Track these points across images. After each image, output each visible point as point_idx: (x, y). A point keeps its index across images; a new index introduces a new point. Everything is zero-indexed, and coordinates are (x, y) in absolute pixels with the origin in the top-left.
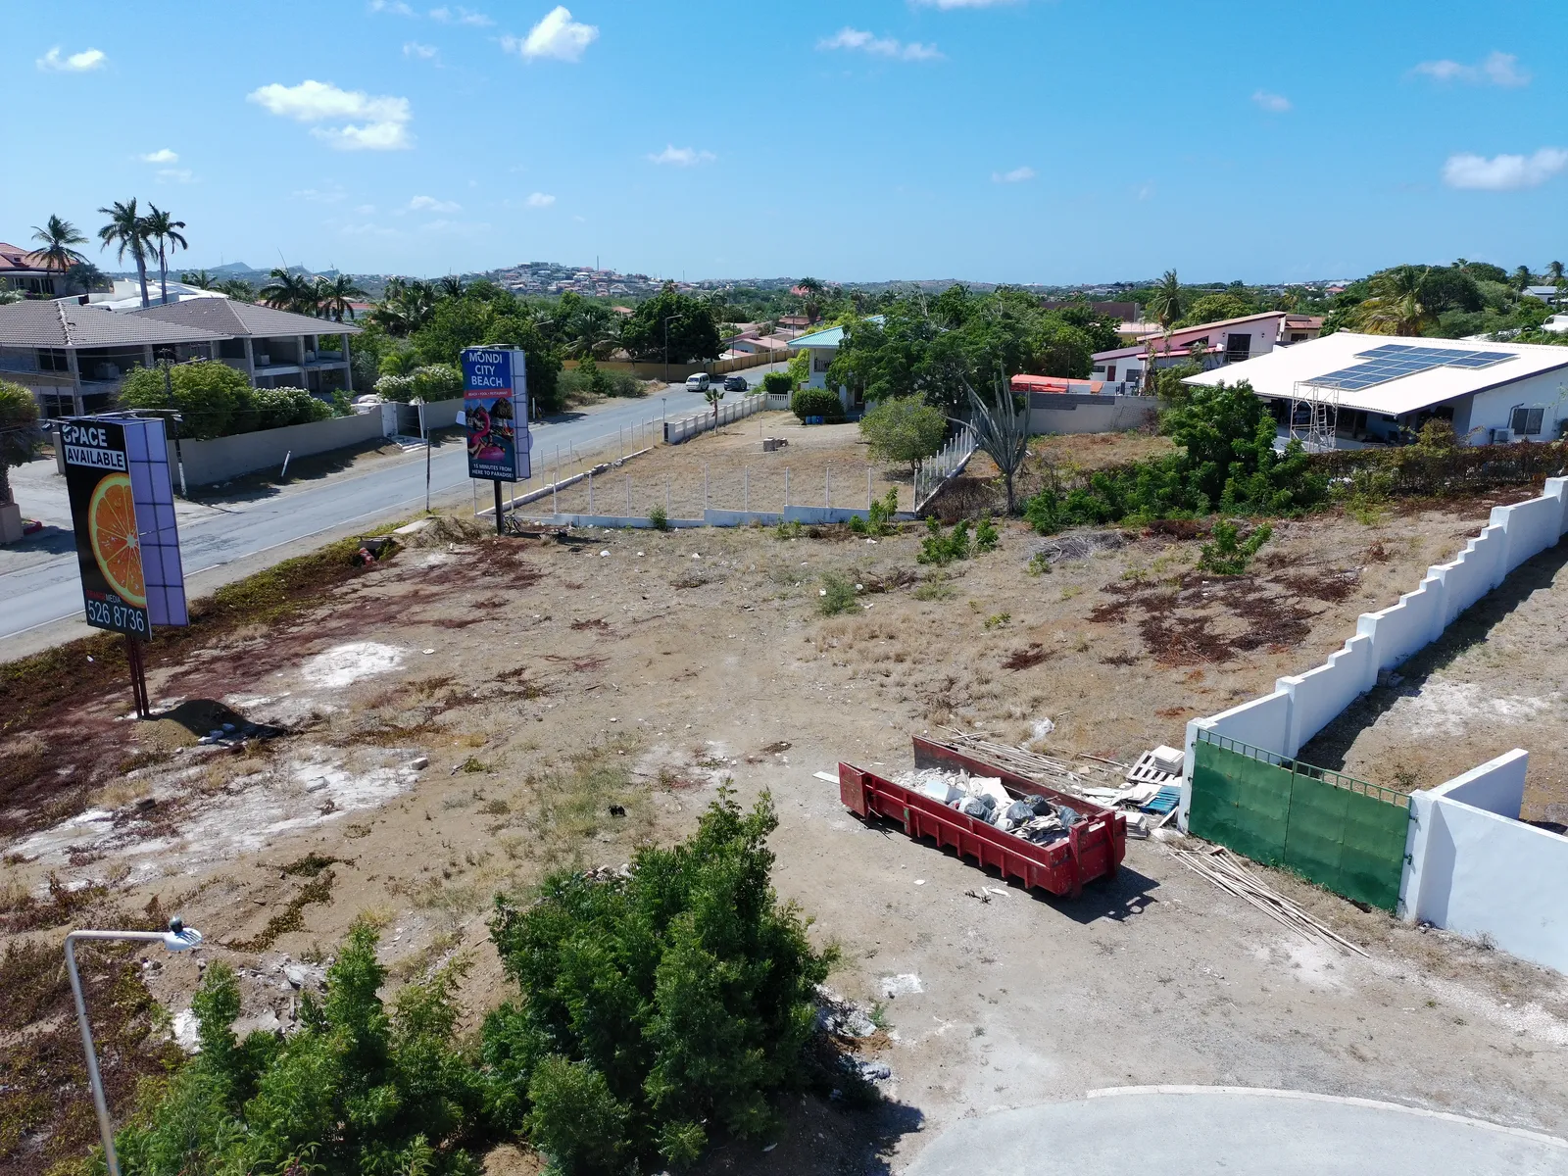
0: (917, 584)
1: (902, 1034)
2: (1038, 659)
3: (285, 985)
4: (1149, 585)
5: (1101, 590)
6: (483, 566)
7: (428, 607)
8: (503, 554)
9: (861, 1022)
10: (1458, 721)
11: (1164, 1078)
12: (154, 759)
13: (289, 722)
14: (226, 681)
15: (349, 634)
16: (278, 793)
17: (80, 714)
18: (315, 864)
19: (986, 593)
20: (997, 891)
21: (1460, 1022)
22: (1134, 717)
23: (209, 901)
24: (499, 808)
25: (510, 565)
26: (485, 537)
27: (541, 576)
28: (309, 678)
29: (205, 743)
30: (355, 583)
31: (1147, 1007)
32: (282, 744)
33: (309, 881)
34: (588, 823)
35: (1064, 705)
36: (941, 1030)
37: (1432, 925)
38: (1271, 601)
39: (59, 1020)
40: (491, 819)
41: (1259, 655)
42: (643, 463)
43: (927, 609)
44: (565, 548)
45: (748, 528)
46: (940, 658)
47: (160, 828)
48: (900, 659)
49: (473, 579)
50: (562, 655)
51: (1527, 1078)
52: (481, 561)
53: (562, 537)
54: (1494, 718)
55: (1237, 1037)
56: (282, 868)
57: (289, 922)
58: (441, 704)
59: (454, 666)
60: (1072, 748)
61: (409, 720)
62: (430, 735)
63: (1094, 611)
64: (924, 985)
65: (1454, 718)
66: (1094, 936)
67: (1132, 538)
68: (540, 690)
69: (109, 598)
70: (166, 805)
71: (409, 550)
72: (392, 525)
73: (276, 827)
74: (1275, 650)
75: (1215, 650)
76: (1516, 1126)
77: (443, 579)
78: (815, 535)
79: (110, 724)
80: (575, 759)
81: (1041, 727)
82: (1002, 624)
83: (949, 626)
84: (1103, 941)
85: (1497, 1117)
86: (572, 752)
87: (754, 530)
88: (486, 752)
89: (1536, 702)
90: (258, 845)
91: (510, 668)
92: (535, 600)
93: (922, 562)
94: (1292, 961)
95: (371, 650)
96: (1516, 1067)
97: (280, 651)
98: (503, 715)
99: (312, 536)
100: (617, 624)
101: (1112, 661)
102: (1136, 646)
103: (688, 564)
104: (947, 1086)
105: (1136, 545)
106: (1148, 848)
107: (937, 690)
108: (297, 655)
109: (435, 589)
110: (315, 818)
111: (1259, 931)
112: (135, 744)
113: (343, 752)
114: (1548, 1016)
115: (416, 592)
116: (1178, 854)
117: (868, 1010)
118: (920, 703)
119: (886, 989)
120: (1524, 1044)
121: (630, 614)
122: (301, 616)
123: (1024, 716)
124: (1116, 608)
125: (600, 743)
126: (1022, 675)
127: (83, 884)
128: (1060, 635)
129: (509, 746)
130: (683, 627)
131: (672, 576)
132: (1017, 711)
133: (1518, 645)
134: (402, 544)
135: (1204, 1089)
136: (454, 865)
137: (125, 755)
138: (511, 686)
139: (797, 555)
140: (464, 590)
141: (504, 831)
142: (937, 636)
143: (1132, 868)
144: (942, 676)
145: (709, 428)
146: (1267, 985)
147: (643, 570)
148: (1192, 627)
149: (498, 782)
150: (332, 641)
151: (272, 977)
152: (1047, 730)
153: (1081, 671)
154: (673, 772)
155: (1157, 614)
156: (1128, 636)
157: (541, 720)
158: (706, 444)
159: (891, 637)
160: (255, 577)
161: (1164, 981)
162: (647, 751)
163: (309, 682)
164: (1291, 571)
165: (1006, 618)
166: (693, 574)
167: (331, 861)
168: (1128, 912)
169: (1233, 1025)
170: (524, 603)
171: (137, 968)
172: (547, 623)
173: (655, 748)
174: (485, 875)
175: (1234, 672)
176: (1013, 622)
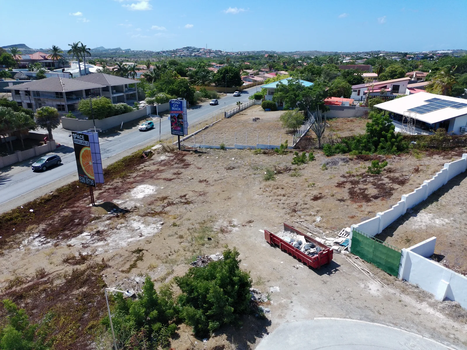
0: (291, 171)
1: (273, 302)
2: (320, 198)
3: (135, 283)
4: (354, 176)
5: (340, 176)
6: (175, 161)
7: (162, 174)
8: (180, 157)
9: (264, 298)
10: (425, 225)
11: (332, 316)
12: (98, 218)
13: (129, 208)
14: (113, 195)
15: (141, 182)
16: (129, 230)
17: (78, 204)
18: (139, 251)
19: (309, 175)
20: (300, 266)
21: (406, 306)
22: (342, 218)
23: (116, 260)
24: (181, 237)
25: (183, 161)
26: (175, 151)
27: (190, 164)
28: (133, 195)
29: (109, 214)
30: (142, 165)
31: (332, 298)
32: (128, 215)
33: (138, 255)
34: (203, 242)
35: (325, 213)
36: (283, 301)
37: (406, 281)
38: (384, 184)
39: (86, 288)
40: (179, 240)
41: (378, 201)
42: (218, 125)
43: (293, 180)
44: (197, 155)
45: (246, 150)
46: (295, 196)
47: (102, 238)
48: (284, 196)
49: (173, 165)
50: (196, 190)
51: (418, 321)
52: (174, 159)
53: (196, 152)
54: (434, 224)
55: (352, 307)
56: (132, 252)
57: (134, 266)
58: (166, 205)
59: (168, 193)
60: (325, 225)
61: (159, 209)
62: (164, 215)
63: (338, 183)
64: (280, 290)
65: (424, 224)
66: (322, 279)
67: (351, 159)
68: (191, 202)
69: (85, 176)
70: (103, 232)
71: (156, 155)
72: (151, 146)
73: (130, 240)
74: (382, 200)
75: (367, 198)
76: (411, 332)
77: (165, 165)
78: (265, 153)
79: (86, 207)
80: (199, 223)
81: (318, 219)
82: (313, 185)
83: (298, 185)
84: (324, 280)
85: (407, 330)
86: (198, 221)
87: (248, 151)
88: (178, 220)
89: (447, 220)
90: (126, 245)
91: (183, 194)
92: (189, 173)
93: (293, 164)
94: (369, 288)
95: (148, 187)
96: (416, 318)
97: (125, 187)
98: (181, 209)
99: (130, 149)
100: (211, 181)
101: (339, 200)
102: (346, 196)
103: (230, 162)
104: (283, 315)
105: (352, 162)
106: (340, 256)
107: (293, 206)
108: (129, 188)
109: (163, 168)
110: (138, 238)
111: (363, 280)
112: (92, 213)
113: (143, 218)
114: (427, 306)
115: (158, 169)
116: (346, 258)
117: (267, 295)
118: (288, 210)
119: (271, 290)
120: (420, 312)
121: (214, 178)
122: (129, 175)
123: (314, 215)
124: (343, 183)
125: (206, 219)
126: (316, 203)
127: (86, 253)
128: (327, 191)
129: (183, 219)
130: (228, 183)
131: (225, 166)
132: (313, 213)
133: (447, 203)
134: (154, 153)
135: (341, 319)
136: (171, 252)
137: (90, 217)
138: (183, 200)
139: (260, 160)
140: (171, 169)
141: (182, 243)
142: (295, 189)
143: (334, 261)
144: (294, 201)
145: (238, 112)
146: (362, 294)
147: (218, 163)
148: (362, 191)
149: (181, 229)
150: (138, 184)
151: (132, 281)
152: (320, 220)
153: (331, 203)
154: (224, 228)
155: (353, 186)
156: (344, 193)
157: (191, 211)
158: (237, 118)
159: (283, 188)
160: (117, 162)
161: (337, 292)
162: (217, 221)
163: (133, 196)
164: (392, 175)
165: (314, 184)
166: (231, 165)
167: (143, 250)
168: (332, 273)
169: (351, 304)
170: (186, 173)
171: (101, 276)
172: (192, 180)
173: (219, 221)
174: (179, 256)
175: (371, 206)
176: (315, 185)
